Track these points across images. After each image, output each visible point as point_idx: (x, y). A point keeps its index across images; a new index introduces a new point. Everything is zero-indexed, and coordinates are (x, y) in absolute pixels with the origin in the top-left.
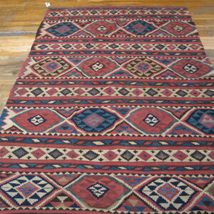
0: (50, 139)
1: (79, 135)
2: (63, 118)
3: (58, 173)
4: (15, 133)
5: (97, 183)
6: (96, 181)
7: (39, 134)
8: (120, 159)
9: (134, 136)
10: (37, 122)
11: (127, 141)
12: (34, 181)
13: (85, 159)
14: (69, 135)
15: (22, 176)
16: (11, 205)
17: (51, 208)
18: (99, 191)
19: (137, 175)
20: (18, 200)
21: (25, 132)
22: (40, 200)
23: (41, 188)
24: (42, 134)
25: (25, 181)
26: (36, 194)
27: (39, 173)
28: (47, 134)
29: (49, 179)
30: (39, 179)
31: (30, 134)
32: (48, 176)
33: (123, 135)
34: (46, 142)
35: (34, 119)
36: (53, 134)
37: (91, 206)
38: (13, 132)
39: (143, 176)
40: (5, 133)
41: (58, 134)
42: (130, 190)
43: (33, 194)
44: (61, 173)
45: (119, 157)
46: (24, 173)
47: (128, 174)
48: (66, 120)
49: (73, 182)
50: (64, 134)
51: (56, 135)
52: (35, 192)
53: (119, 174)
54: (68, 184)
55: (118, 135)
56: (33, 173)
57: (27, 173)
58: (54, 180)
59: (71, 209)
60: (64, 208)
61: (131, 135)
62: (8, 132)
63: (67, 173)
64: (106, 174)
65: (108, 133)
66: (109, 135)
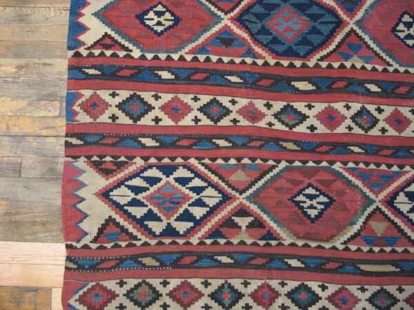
0: (197, 71)
1: (260, 62)
2: (219, 13)
3: (226, 159)
4: (115, 55)
5: (310, 185)
6: (307, 181)
7: (169, 58)
8: (350, 128)
9: (374, 69)
10: (159, 23)
11: (361, 83)
12: (177, 180)
13: (278, 126)
14: (238, 60)
15: (150, 167)
16: (139, 235)
17: (222, 241)
18: (314, 202)
19: (383, 167)
20: (152, 224)
21: (136, 53)
22: (198, 223)
23: (195, 196)
24: (176, 57)
25: (159, 180)
26: (186, 211)
27: (186, 158)
28: (189, 58)
29: (209, 174)
30: (188, 174)
31: (149, 56)
32: (206, 166)
33: (353, 66)
34: (188, 78)
35: (151, 15)
36: (202, 58)
37: (299, 238)
38: (108, 53)
39: (395, 168)
40: (91, 55)
41: (214, 58)
42: (372, 202)
43: (181, 211)
44: (233, 161)
45: (348, 122)
46: (153, 160)
47: (367, 164)
48: (226, 21)
49: (261, 183)
50: (226, 59)
51: (208, 59)
52: (185, 206)
53: (351, 165)
54: (250, 186)
55: (342, 67)
56: (173, 159)
57: (159, 159)
58: (221, 178)
59: (262, 243)
60: (249, 241)
61: (369, 67)
62: (97, 52)
63: (246, 161)
64: (324, 164)
65: (322, 59)
66: (324, 64)
